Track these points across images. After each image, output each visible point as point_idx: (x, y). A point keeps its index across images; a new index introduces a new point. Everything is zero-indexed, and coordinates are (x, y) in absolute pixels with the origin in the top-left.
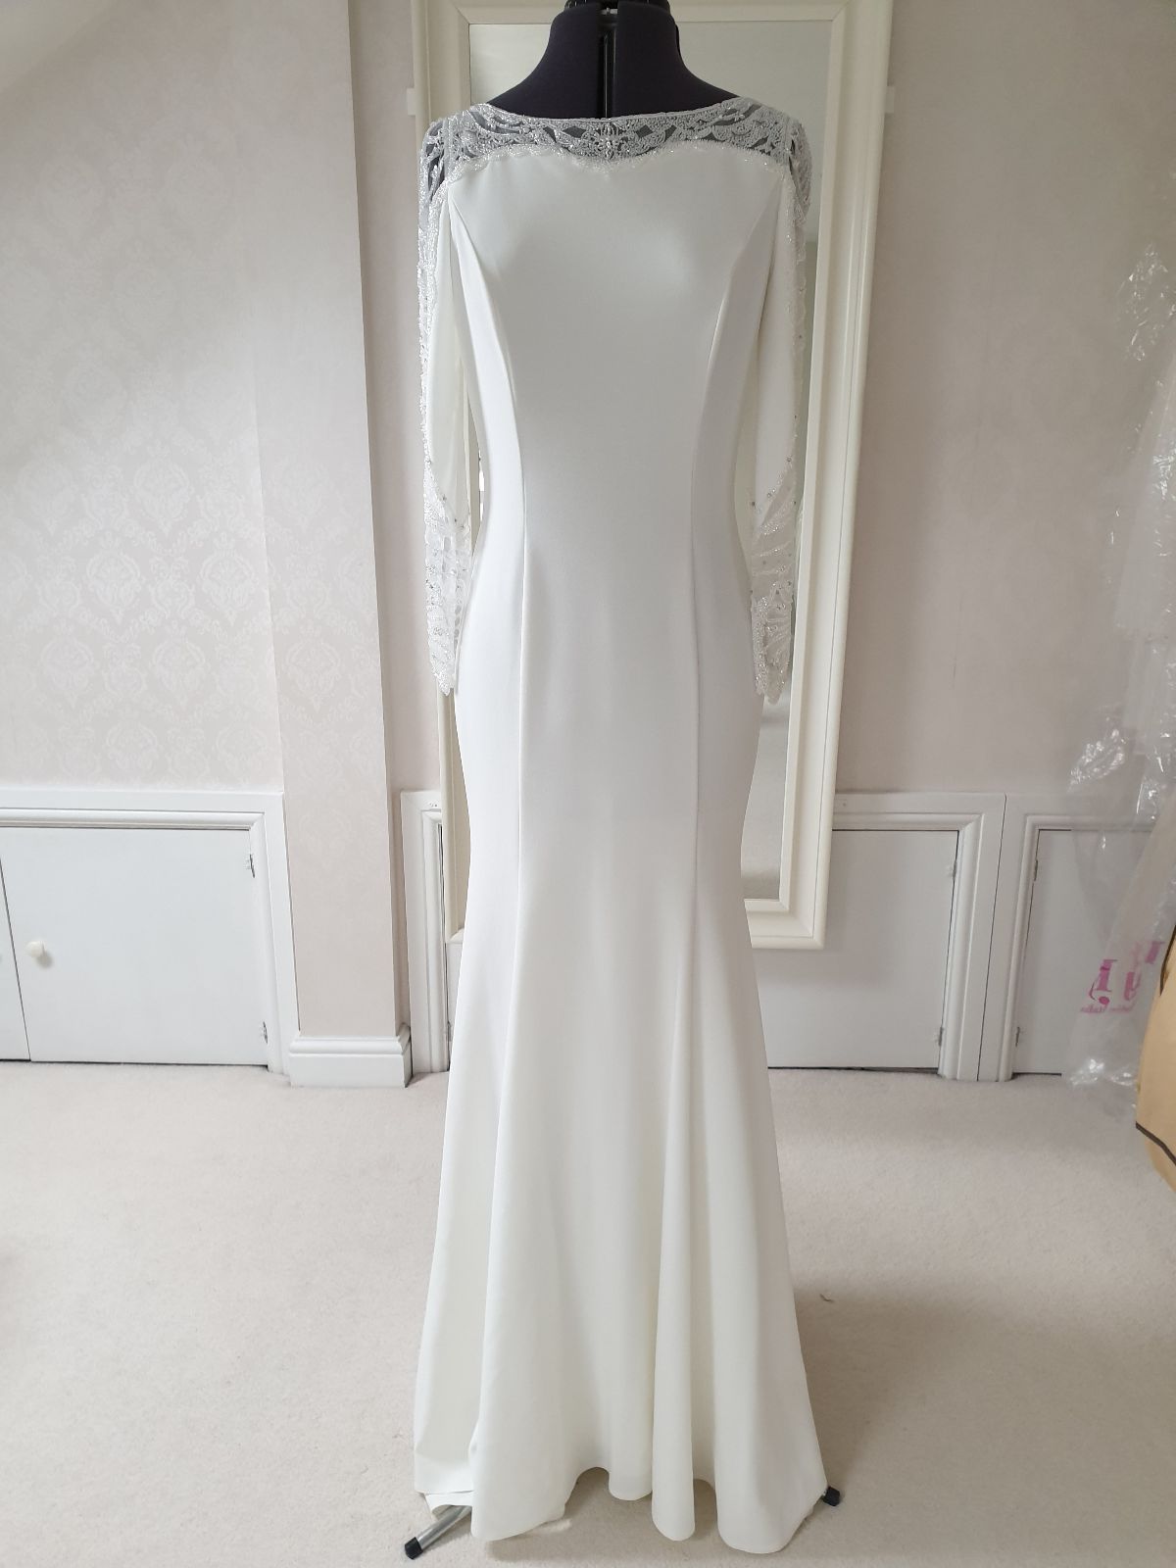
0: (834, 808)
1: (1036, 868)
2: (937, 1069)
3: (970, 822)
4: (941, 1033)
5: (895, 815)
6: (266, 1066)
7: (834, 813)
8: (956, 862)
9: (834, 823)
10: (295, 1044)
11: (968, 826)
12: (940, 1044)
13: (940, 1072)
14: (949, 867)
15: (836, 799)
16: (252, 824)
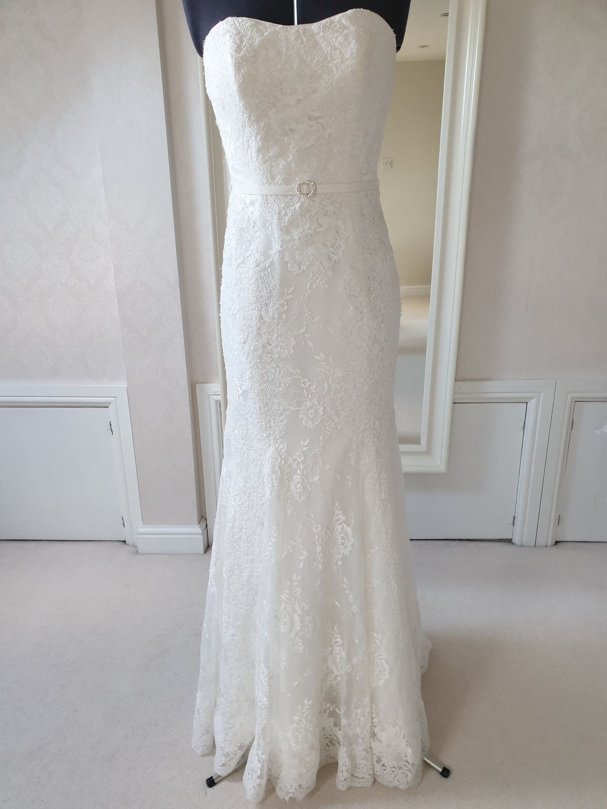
0: (454, 390)
1: (572, 424)
2: (511, 539)
3: (534, 397)
4: (514, 519)
5: (490, 394)
6: (125, 541)
7: (454, 393)
8: (525, 421)
9: (454, 399)
10: (140, 530)
11: (534, 399)
12: (513, 526)
13: (513, 541)
14: (521, 424)
15: (455, 385)
16: (110, 403)
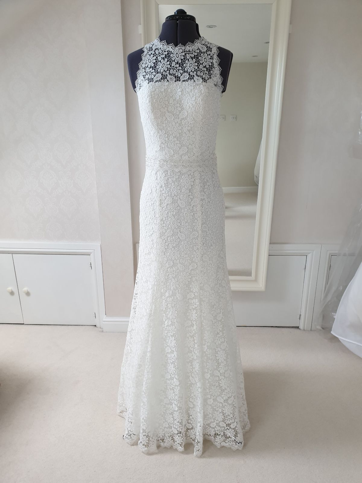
1: (330, 267)
2: (299, 327)
3: (310, 253)
4: (300, 316)
5: (287, 251)
6: (96, 326)
7: (269, 250)
8: (306, 265)
9: (269, 253)
10: (104, 319)
11: (310, 254)
12: (300, 319)
13: (299, 328)
14: (304, 266)
15: (270, 246)
16: (91, 253)
